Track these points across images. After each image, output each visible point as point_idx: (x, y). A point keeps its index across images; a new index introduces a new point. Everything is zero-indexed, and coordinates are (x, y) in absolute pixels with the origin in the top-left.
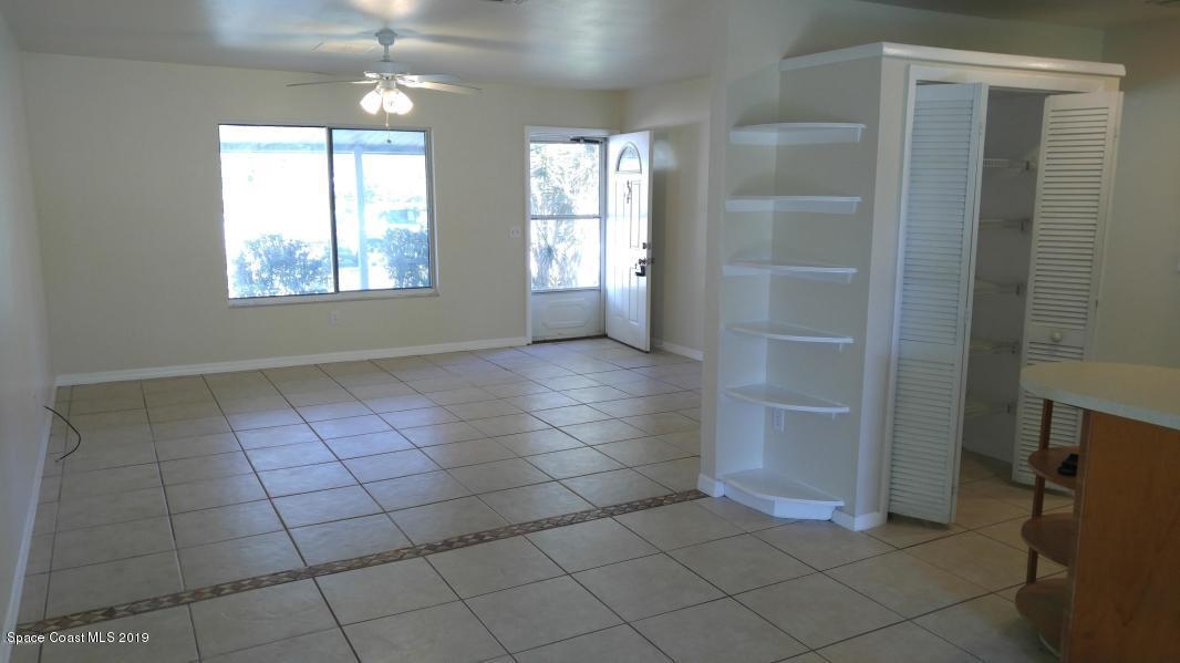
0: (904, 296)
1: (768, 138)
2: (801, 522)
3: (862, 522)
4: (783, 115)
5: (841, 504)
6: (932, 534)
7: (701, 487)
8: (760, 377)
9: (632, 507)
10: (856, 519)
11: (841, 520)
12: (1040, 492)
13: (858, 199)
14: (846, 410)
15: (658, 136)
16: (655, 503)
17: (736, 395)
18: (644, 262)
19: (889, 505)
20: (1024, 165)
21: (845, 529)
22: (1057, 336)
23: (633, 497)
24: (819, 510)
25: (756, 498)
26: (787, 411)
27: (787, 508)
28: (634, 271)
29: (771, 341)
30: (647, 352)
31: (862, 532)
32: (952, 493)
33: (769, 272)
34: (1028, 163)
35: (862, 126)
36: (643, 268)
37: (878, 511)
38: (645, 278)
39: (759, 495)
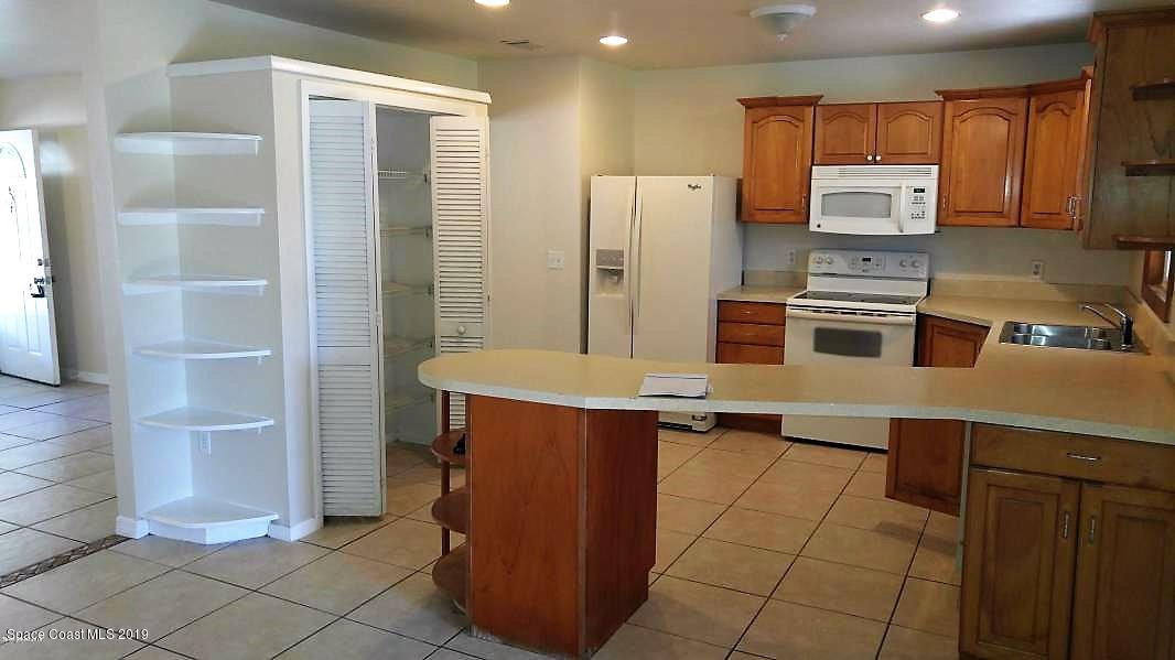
0: (318, 305)
1: (163, 147)
2: (235, 544)
3: (298, 530)
4: (178, 123)
5: (276, 517)
6: (364, 529)
7: (121, 530)
8: (180, 400)
9: (26, 573)
10: (292, 529)
11: (277, 533)
12: (446, 469)
13: (261, 211)
14: (272, 422)
15: (44, 136)
16: (60, 561)
17: (151, 423)
18: (42, 280)
19: (324, 509)
20: (423, 177)
21: (281, 541)
22: (462, 329)
23: (29, 560)
24: (255, 528)
25: (185, 530)
26: (212, 432)
27: (219, 533)
28: (28, 293)
29: (188, 361)
30: (58, 386)
31: (299, 541)
32: (381, 486)
33: (179, 288)
34: (425, 176)
35: (259, 138)
36: (40, 288)
37: (313, 517)
38: (44, 300)
39: (187, 526)
